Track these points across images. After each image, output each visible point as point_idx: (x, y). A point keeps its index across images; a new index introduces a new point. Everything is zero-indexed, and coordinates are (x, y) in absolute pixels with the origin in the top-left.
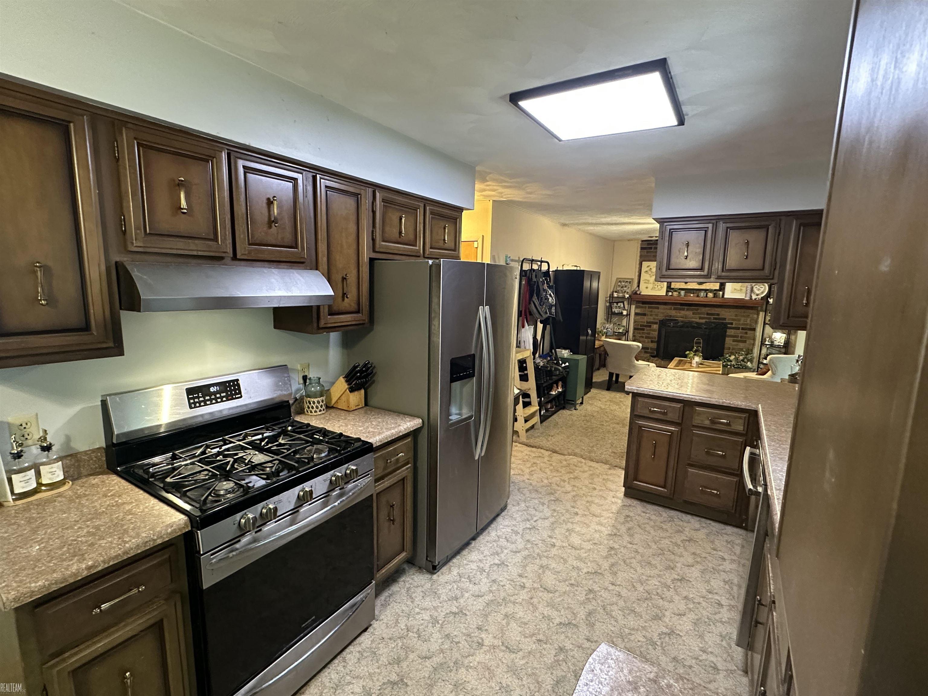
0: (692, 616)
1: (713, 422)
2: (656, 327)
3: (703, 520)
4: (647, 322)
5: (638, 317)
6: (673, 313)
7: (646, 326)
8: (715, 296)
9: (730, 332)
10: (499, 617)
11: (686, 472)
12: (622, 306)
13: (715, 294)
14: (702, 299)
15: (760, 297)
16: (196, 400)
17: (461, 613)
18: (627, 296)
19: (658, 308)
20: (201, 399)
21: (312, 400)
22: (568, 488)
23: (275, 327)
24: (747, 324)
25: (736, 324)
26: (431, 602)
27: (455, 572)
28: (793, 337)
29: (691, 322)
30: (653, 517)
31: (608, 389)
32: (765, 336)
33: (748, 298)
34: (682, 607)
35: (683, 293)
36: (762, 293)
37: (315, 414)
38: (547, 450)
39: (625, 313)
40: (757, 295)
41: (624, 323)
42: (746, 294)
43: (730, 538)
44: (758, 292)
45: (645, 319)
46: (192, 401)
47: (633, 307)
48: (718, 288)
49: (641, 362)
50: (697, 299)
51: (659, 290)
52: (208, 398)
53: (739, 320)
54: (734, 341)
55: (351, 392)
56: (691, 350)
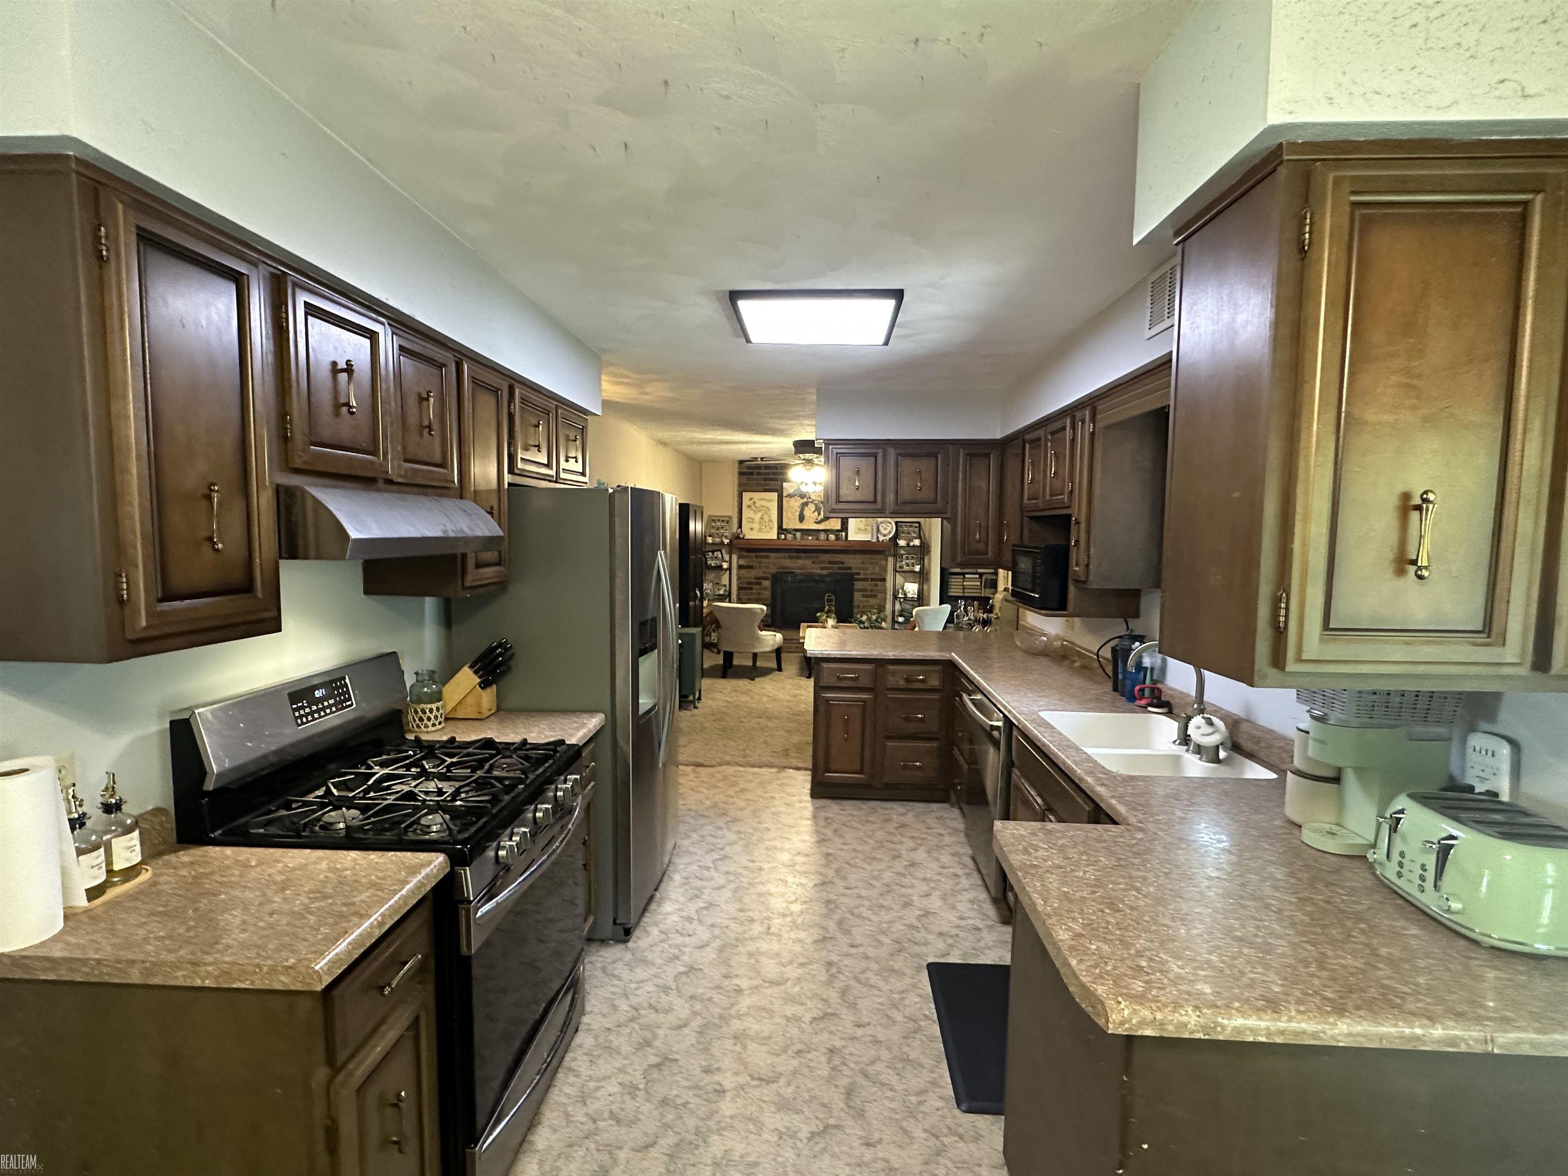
0: (937, 893)
1: (908, 680)
2: (767, 583)
3: (906, 803)
4: (756, 578)
5: (743, 572)
6: (787, 563)
7: (755, 584)
8: (837, 538)
9: (858, 585)
10: (744, 959)
11: (885, 746)
12: (720, 556)
13: (836, 536)
14: (822, 543)
15: (888, 538)
16: (302, 712)
17: (691, 969)
18: (726, 541)
19: (767, 557)
20: (307, 710)
21: (429, 706)
22: (741, 804)
23: (366, 592)
24: (875, 574)
25: (864, 574)
26: (645, 971)
27: (655, 931)
28: (925, 587)
29: (812, 575)
30: (855, 813)
31: (724, 676)
32: (897, 587)
33: (874, 540)
34: (924, 888)
35: (798, 534)
36: (890, 533)
37: (434, 729)
38: (687, 765)
39: (725, 565)
40: (885, 535)
41: (725, 580)
42: (872, 535)
43: (938, 814)
44: (884, 532)
45: (753, 573)
46: (297, 714)
47: (735, 557)
48: (839, 527)
49: (764, 633)
50: (817, 542)
51: (768, 532)
52: (314, 708)
53: (867, 569)
54: (863, 596)
55: (482, 688)
56: (822, 610)
